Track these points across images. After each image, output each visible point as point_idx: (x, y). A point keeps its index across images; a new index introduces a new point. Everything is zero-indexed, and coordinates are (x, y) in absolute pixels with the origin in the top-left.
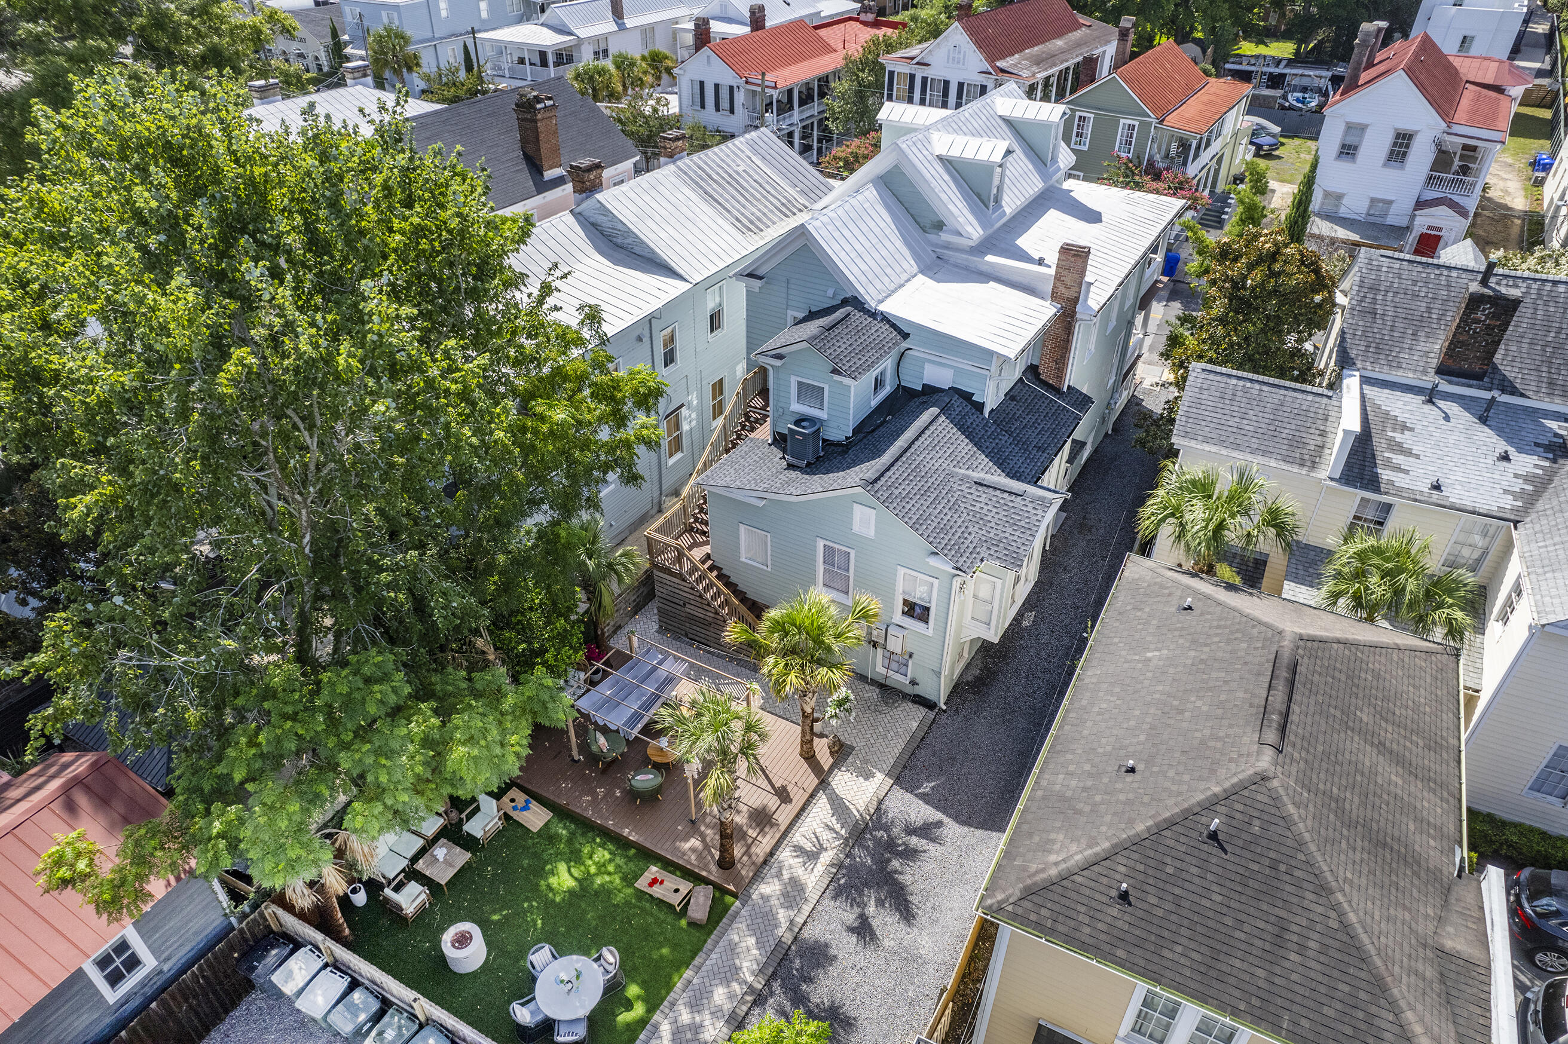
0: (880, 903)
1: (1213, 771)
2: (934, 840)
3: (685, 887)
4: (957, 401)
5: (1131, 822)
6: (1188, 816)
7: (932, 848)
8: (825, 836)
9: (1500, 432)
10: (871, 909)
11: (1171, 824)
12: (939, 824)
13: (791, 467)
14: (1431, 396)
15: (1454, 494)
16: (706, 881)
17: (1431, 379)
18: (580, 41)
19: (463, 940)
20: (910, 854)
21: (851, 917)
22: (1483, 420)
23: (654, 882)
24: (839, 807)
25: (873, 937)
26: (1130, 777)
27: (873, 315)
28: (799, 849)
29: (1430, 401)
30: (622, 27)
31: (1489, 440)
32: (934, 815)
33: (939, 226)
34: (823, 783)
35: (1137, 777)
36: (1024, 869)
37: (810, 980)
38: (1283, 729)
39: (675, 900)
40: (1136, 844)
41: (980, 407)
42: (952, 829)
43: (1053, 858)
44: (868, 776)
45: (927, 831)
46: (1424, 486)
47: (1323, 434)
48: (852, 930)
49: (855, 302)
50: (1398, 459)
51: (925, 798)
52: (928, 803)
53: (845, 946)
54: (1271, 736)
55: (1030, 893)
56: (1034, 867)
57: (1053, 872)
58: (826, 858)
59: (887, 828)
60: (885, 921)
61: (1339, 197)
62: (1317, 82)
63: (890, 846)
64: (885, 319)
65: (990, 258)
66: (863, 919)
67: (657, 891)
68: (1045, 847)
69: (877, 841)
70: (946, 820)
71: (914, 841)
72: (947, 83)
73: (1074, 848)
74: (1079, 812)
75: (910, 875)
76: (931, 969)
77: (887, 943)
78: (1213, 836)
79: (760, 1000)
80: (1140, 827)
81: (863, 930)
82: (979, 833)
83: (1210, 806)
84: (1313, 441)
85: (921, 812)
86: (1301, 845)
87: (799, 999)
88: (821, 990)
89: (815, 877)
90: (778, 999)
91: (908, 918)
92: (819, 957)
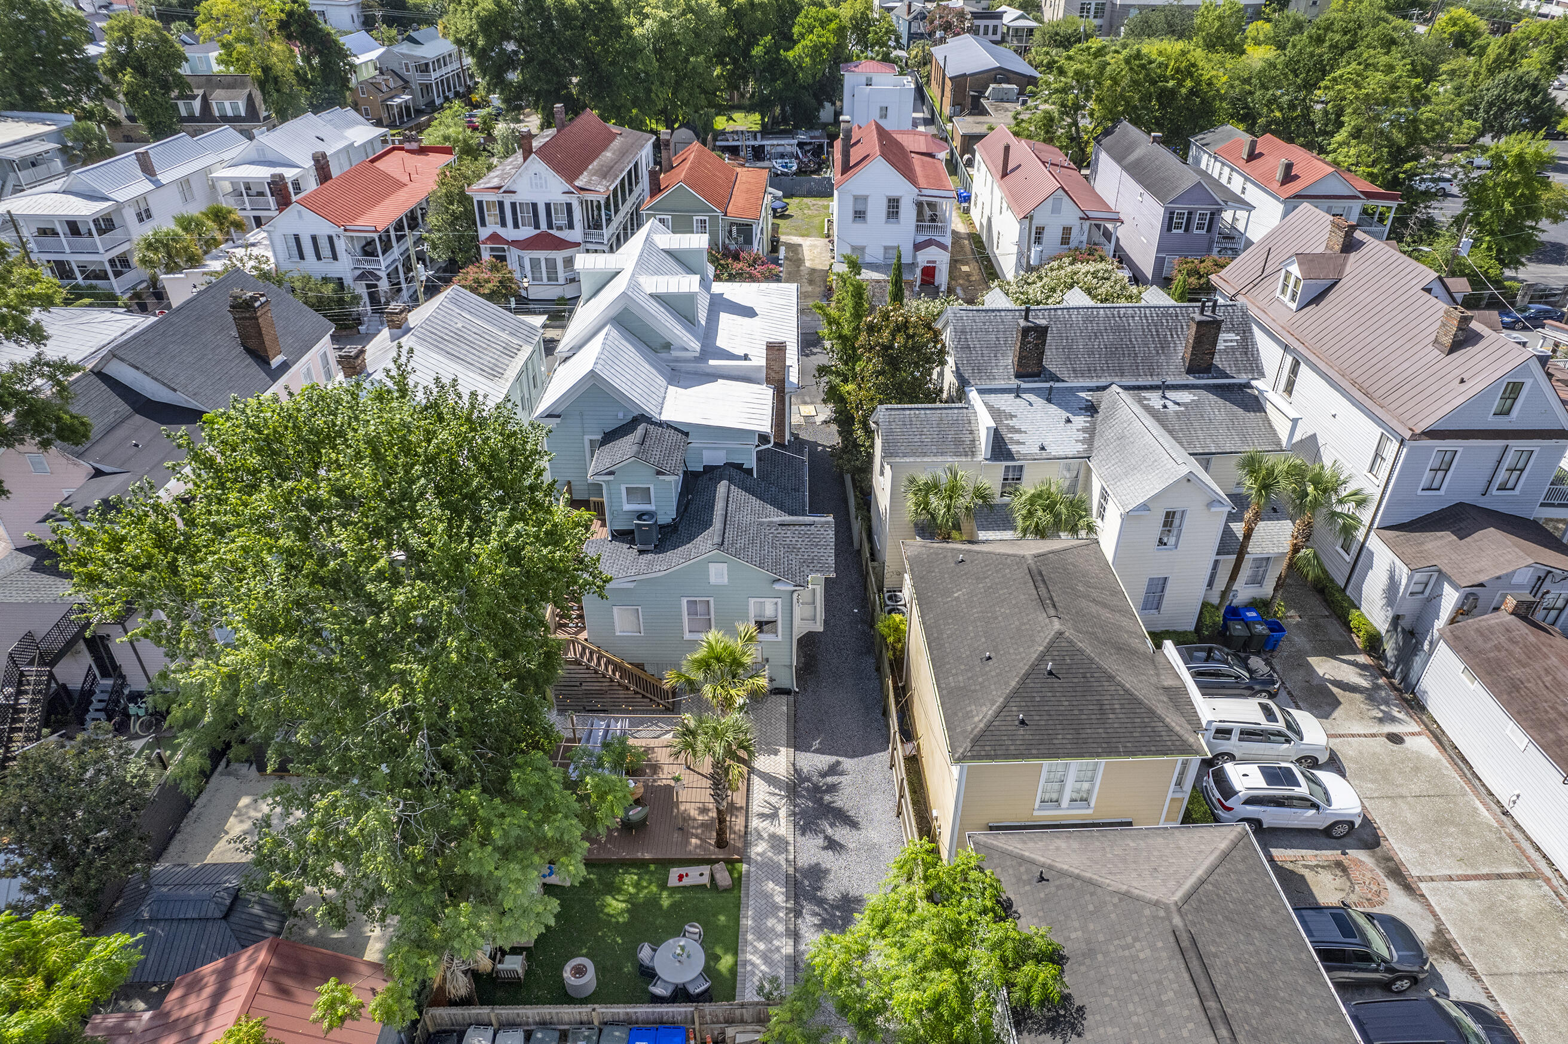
0: (832, 825)
1: (1033, 641)
2: (842, 774)
3: (706, 869)
4: (734, 472)
5: (1007, 683)
6: (1034, 667)
7: (842, 779)
8: (773, 800)
9: (1059, 405)
10: (830, 831)
11: (1027, 675)
12: (838, 763)
13: (641, 552)
14: (1018, 392)
15: (1053, 450)
16: (717, 861)
17: (1014, 383)
18: (119, 206)
19: (579, 971)
20: (833, 788)
21: (820, 841)
22: (1049, 401)
23: (681, 877)
24: (770, 779)
25: (842, 846)
26: (990, 662)
27: (660, 424)
28: (762, 816)
29: (1018, 396)
30: (159, 185)
31: (1055, 412)
32: (832, 759)
33: (667, 346)
34: (752, 770)
35: (994, 660)
36: (965, 731)
37: (820, 889)
38: (1054, 606)
39: (705, 880)
40: (1015, 693)
41: (749, 471)
42: (847, 763)
43: (976, 719)
44: (776, 753)
45: (833, 770)
46: (1036, 450)
47: (971, 432)
48: (825, 848)
49: (641, 418)
50: (1016, 437)
51: (817, 751)
52: (823, 753)
53: (827, 860)
54: (1052, 612)
55: (975, 742)
56: (969, 728)
57: (982, 725)
58: (783, 813)
59: (808, 780)
60: (841, 833)
61: (862, 249)
62: (789, 149)
63: (816, 788)
64: (668, 425)
65: (712, 362)
66: (826, 837)
67: (686, 882)
68: (968, 716)
69: (807, 789)
70: (840, 759)
71: (829, 780)
72: (535, 206)
73: (984, 709)
74: (975, 691)
75: (840, 801)
76: (885, 848)
77: (851, 846)
78: (1050, 673)
79: (798, 914)
80: (1013, 684)
81: (832, 845)
82: (864, 758)
83: (1042, 658)
84: (967, 438)
85: (824, 761)
86: (1091, 660)
87: (821, 902)
88: (831, 891)
89: (783, 827)
90: (808, 907)
91: (854, 825)
92: (817, 873)
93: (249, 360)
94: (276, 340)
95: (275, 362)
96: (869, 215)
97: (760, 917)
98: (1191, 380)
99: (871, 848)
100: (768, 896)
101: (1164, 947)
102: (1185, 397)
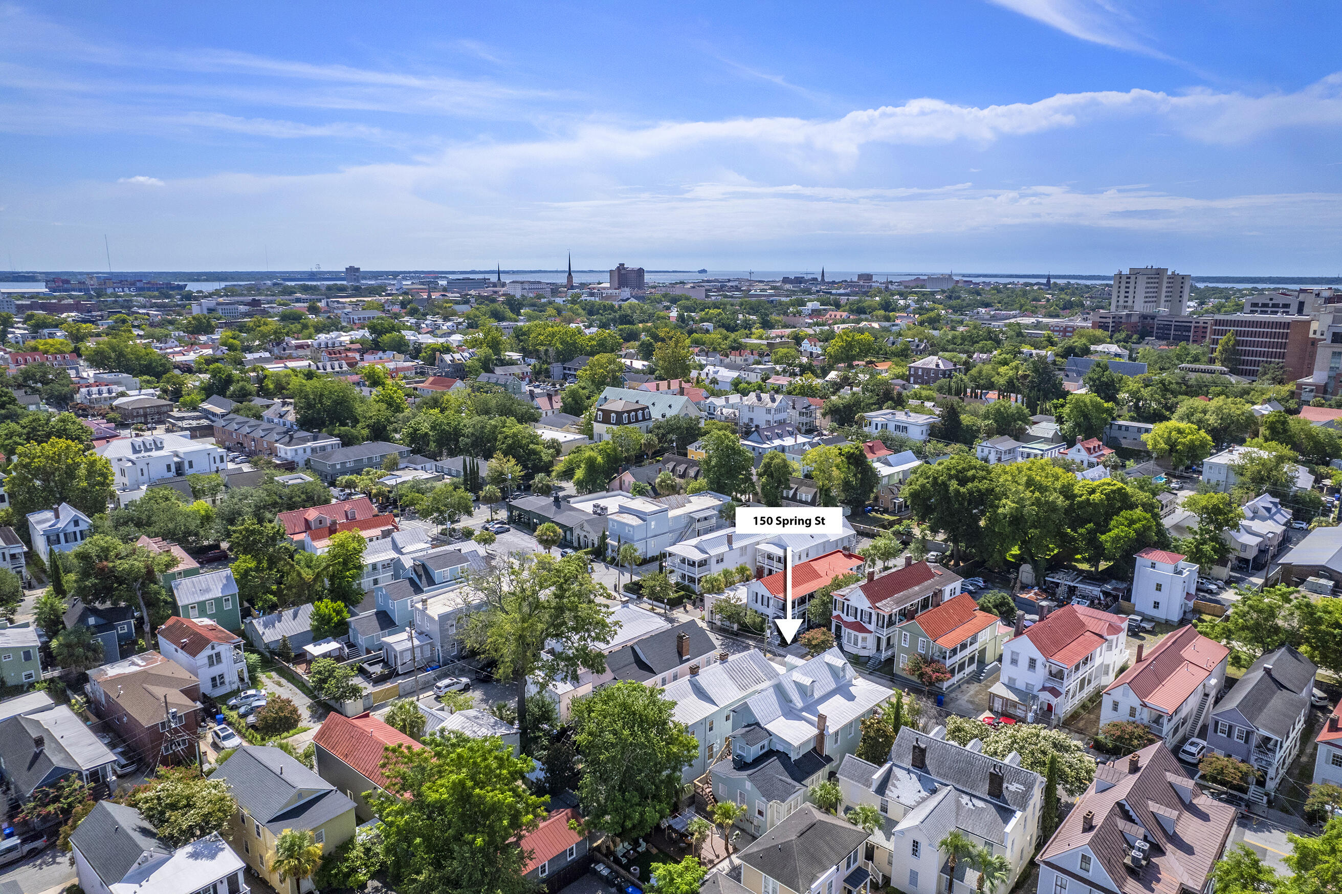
4: (784, 756)
8: (726, 867)
9: (922, 784)
13: (735, 768)
14: (909, 771)
15: (901, 800)
18: (711, 557)
19: (635, 870)
22: (919, 780)
24: (731, 862)
27: (762, 728)
29: (908, 773)
30: (731, 549)
31: (918, 786)
33: (791, 701)
34: (729, 856)
38: (802, 834)
41: (790, 758)
46: (895, 797)
49: (758, 724)
50: (892, 788)
61: (1015, 680)
64: (766, 730)
65: (804, 713)
72: (856, 609)
78: (780, 849)
84: (870, 779)
93: (677, 655)
94: (688, 650)
95: (684, 658)
96: (1019, 663)
98: (988, 798)
102: (980, 804)
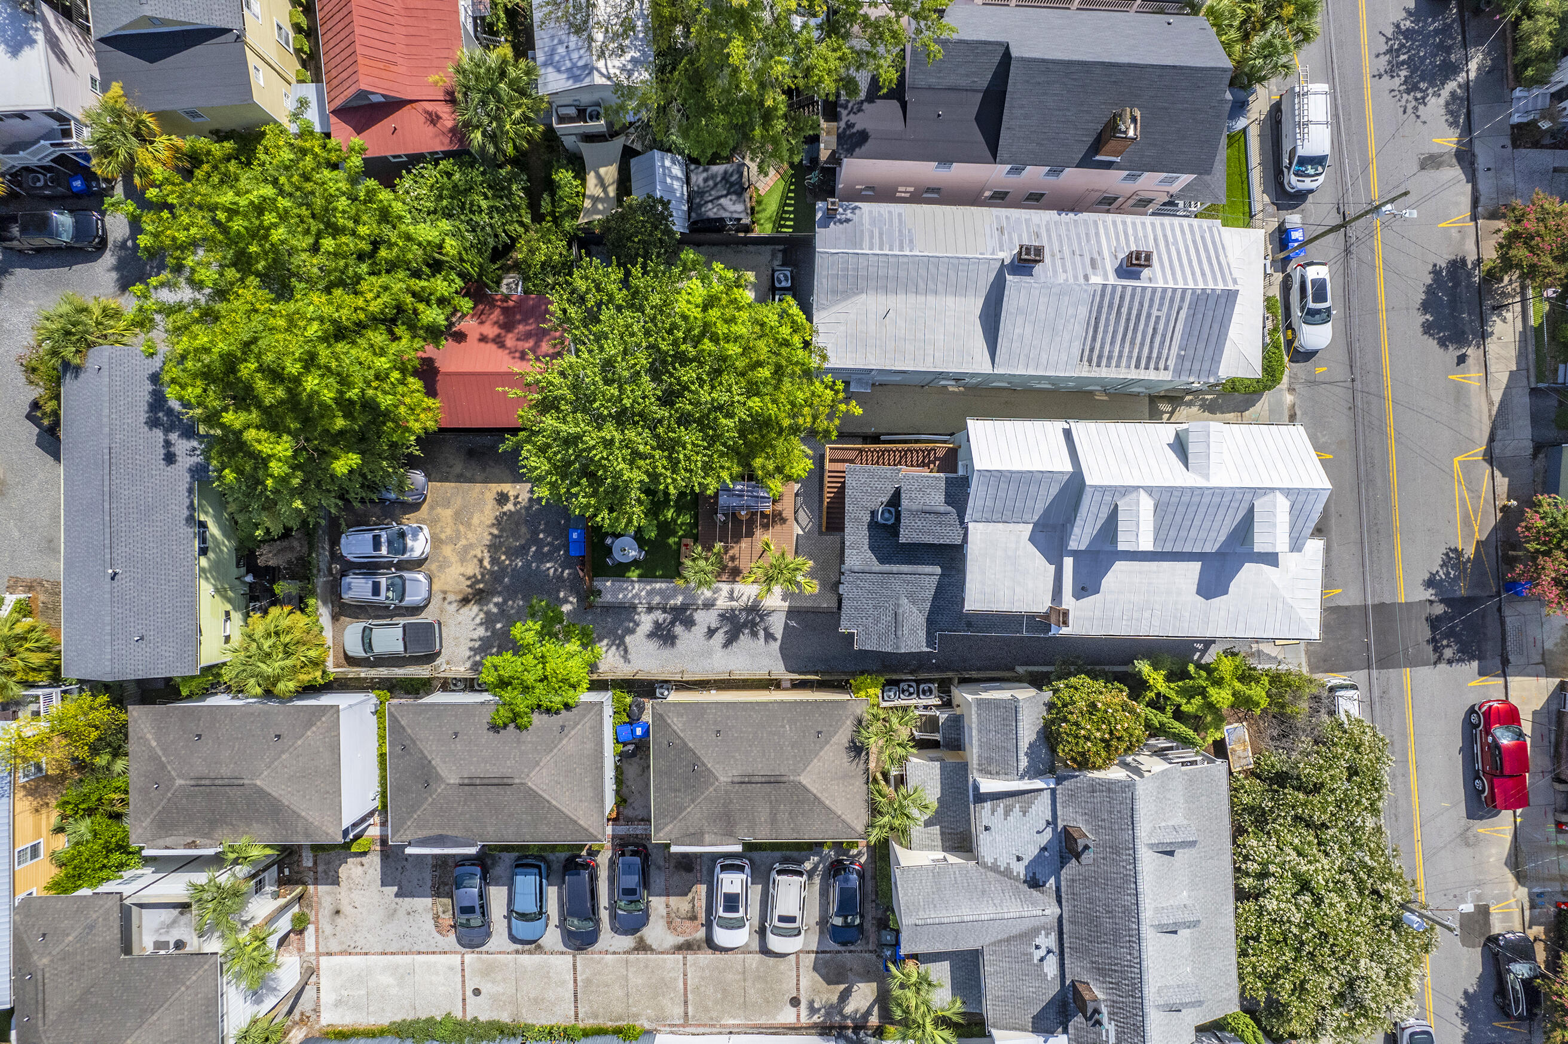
0: (726, 633)
1: (717, 763)
2: (766, 641)
7: (762, 640)
8: (745, 598)
9: (1038, 857)
10: (722, 631)
12: (775, 639)
13: (873, 513)
14: (1052, 824)
17: (1060, 823)
20: (754, 634)
21: (713, 626)
24: (762, 595)
25: (711, 637)
28: (732, 592)
29: (1048, 823)
32: (779, 635)
37: (680, 624)
40: (686, 744)
42: (776, 646)
44: (784, 599)
45: (769, 636)
47: (998, 773)
48: (709, 627)
50: (1001, 810)
51: (786, 626)
52: (784, 630)
54: (734, 780)
55: (661, 715)
58: (734, 603)
59: (762, 620)
60: (720, 637)
63: (754, 624)
65: (1067, 558)
66: (717, 629)
69: (754, 619)
70: (779, 642)
71: (762, 633)
73: (679, 725)
74: (696, 722)
75: (745, 639)
77: (711, 641)
79: (664, 610)
80: (690, 744)
81: (711, 632)
82: (779, 656)
83: (703, 765)
85: (778, 631)
86: (702, 793)
87: (673, 623)
88: (678, 629)
89: (722, 603)
90: (669, 617)
91: (726, 646)
92: (689, 623)
97: (661, 592)
98: (1068, 983)
99: (709, 653)
100: (674, 596)
101: (508, 772)
102: (1051, 969)
